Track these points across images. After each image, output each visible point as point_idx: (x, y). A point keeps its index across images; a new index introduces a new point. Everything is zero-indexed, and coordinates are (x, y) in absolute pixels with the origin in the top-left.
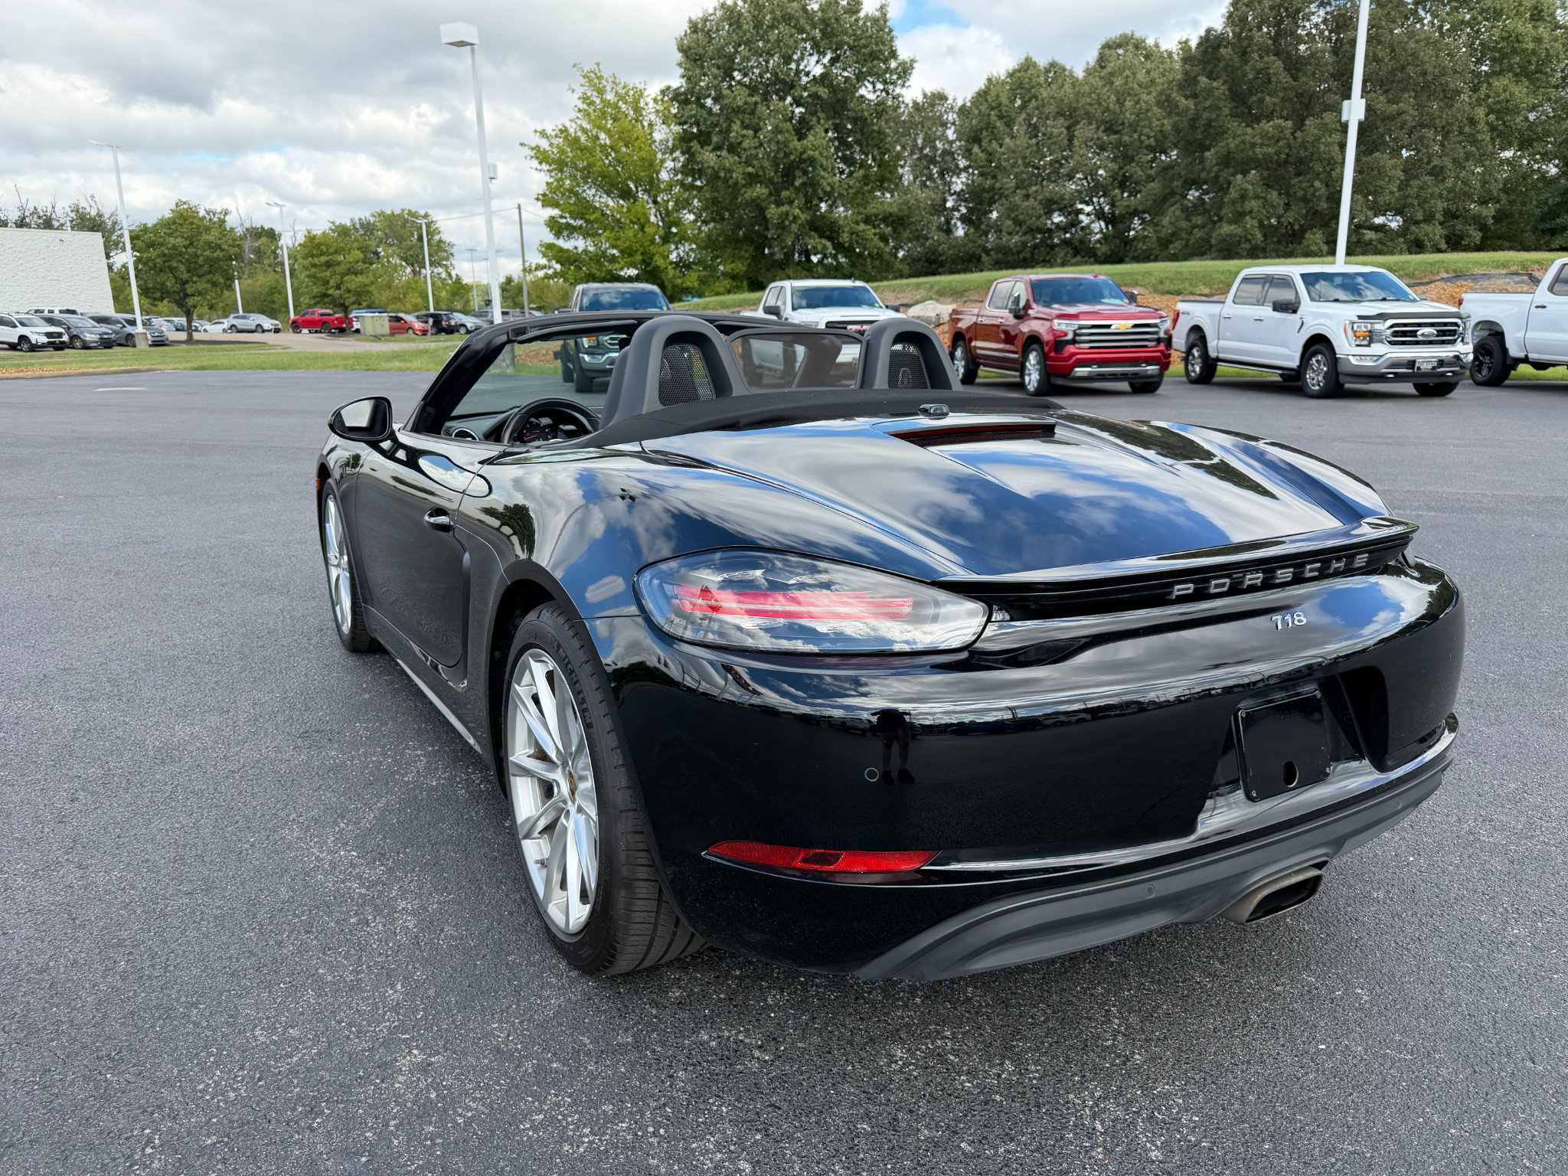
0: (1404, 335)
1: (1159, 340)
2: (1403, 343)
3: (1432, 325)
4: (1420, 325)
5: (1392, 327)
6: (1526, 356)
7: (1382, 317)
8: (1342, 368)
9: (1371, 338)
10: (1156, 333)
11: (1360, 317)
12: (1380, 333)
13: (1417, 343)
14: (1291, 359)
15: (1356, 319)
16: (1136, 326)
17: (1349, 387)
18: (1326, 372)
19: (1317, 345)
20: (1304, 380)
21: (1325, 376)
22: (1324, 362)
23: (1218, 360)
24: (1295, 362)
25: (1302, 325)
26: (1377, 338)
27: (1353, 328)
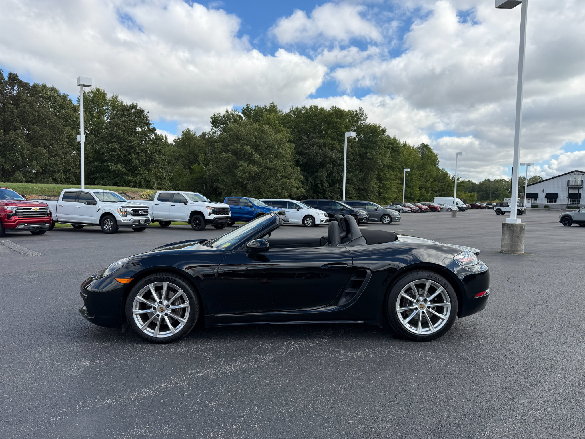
0: (136, 213)
1: (48, 214)
2: (136, 215)
3: (142, 210)
4: (139, 210)
5: (132, 210)
7: (129, 207)
8: (118, 223)
9: (126, 214)
10: (47, 211)
11: (123, 207)
12: (130, 212)
13: (139, 215)
14: (96, 220)
15: (121, 208)
16: (40, 209)
17: (120, 229)
18: (112, 225)
19: (107, 216)
20: (102, 227)
21: (112, 226)
22: (111, 222)
23: (57, 221)
24: (98, 222)
25: (99, 209)
26: (128, 214)
27: (120, 210)
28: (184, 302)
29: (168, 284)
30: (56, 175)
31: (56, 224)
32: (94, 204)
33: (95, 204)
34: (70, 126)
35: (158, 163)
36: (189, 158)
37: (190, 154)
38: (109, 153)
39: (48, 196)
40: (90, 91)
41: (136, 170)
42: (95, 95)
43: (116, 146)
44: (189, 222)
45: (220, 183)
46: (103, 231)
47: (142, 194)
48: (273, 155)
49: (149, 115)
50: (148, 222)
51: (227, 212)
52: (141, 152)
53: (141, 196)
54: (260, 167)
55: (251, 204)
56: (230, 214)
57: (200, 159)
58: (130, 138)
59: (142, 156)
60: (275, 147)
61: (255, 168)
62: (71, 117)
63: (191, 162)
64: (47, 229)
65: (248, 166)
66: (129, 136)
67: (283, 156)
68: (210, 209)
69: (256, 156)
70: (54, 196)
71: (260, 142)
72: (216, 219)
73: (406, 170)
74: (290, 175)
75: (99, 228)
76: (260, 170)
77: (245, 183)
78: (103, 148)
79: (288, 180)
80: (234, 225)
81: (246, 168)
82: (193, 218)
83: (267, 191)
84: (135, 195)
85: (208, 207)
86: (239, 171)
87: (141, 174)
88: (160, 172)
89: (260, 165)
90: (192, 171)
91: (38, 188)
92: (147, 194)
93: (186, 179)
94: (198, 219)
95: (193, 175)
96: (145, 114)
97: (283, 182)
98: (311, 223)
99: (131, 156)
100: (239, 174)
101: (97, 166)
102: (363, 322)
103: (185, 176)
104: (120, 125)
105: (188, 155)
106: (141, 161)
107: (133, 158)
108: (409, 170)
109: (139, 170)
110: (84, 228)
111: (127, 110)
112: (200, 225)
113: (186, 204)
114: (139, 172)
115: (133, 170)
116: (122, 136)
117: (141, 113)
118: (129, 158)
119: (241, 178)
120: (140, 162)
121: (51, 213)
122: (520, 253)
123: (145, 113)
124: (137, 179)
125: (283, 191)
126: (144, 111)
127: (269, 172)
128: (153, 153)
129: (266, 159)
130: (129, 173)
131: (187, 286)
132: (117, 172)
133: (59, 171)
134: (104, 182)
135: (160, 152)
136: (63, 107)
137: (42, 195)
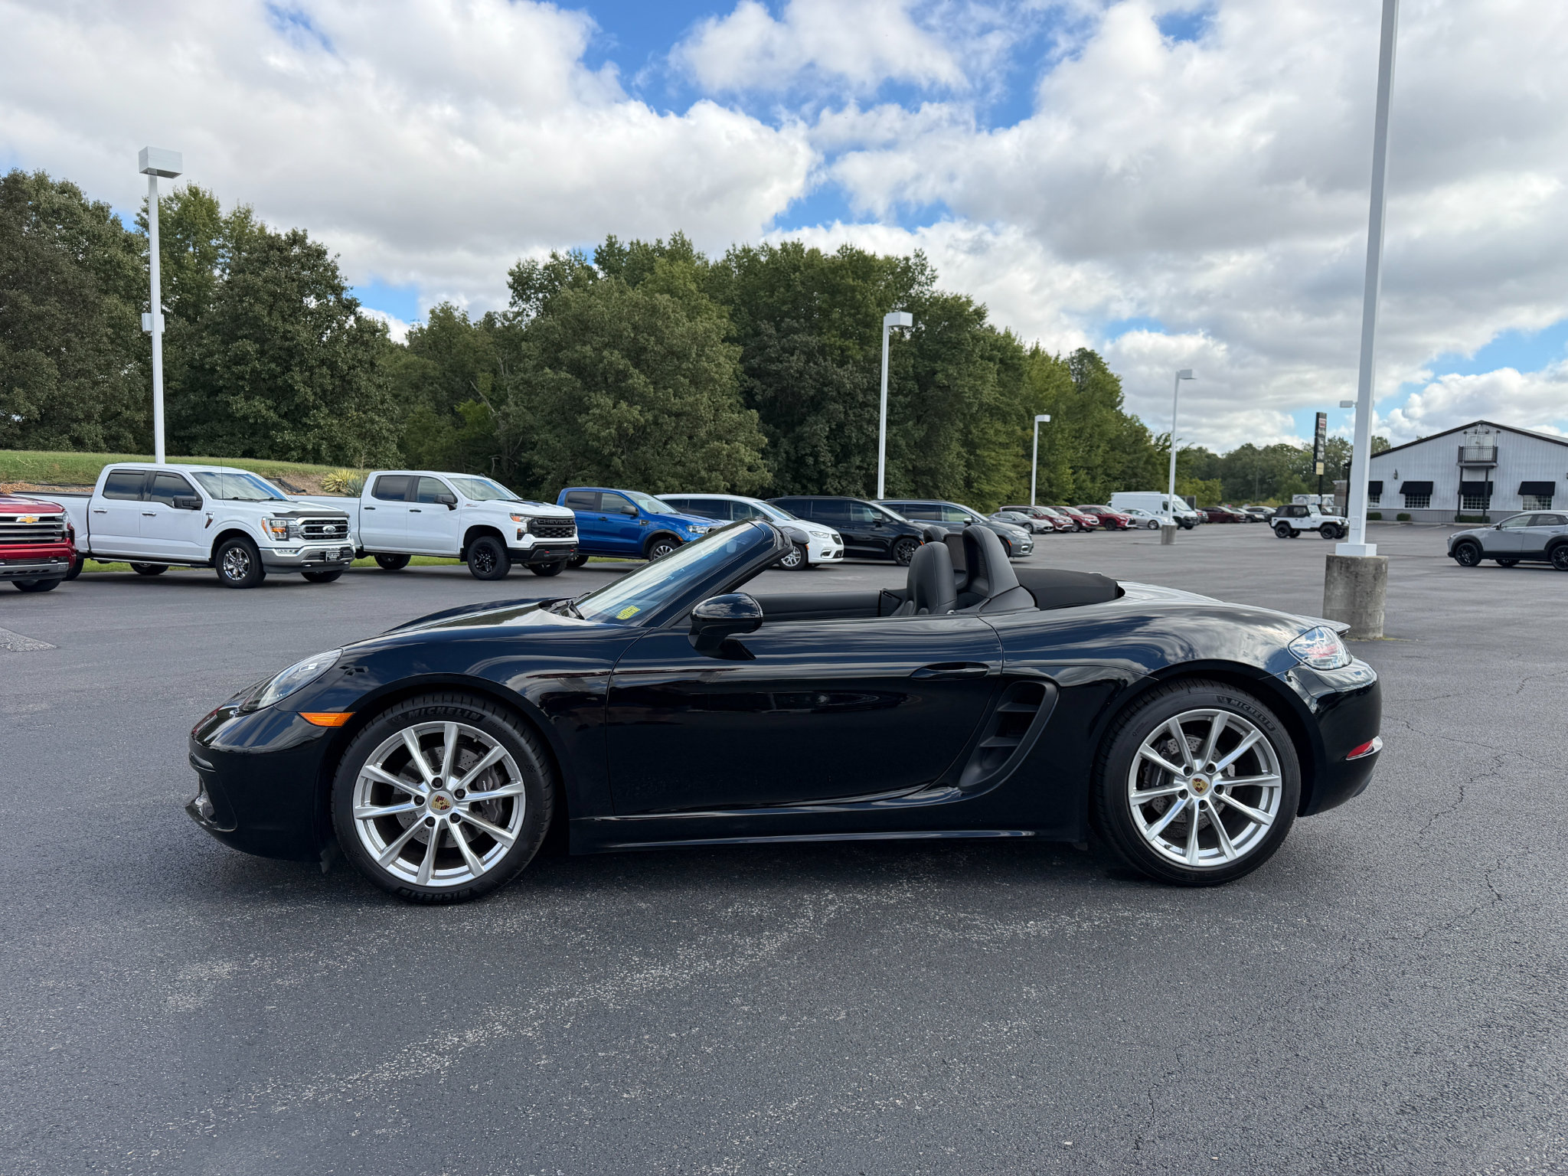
0: (313, 530)
1: (63, 534)
2: (313, 538)
3: (331, 522)
4: (323, 522)
5: (304, 523)
6: (362, 547)
8: (264, 560)
9: (287, 533)
10: (60, 527)
11: (276, 515)
12: (296, 528)
13: (323, 537)
14: (202, 553)
15: (273, 517)
16: (42, 519)
17: (269, 577)
18: (247, 564)
19: (232, 540)
20: (220, 572)
21: (246, 567)
22: (243, 556)
23: (90, 555)
24: (207, 556)
25: (210, 521)
26: (293, 533)
27: (271, 524)
28: (506, 781)
29: (460, 729)
30: (79, 429)
31: (88, 563)
32: (197, 506)
33: (198, 508)
34: (116, 291)
35: (367, 396)
36: (449, 384)
37: (453, 372)
38: (229, 368)
39: (60, 485)
40: (172, 195)
41: (307, 415)
42: (185, 207)
43: (249, 349)
44: (464, 556)
45: (539, 453)
46: (221, 583)
47: (327, 479)
48: (684, 376)
49: (339, 262)
50: (348, 555)
51: (568, 529)
52: (319, 366)
53: (323, 487)
54: (649, 411)
55: (633, 509)
56: (576, 535)
57: (480, 385)
58: (289, 327)
59: (322, 376)
60: (690, 354)
61: (635, 412)
62: (120, 267)
63: (456, 396)
64: (61, 577)
65: (614, 407)
66: (284, 320)
67: (712, 380)
68: (522, 521)
69: (638, 380)
70: (78, 485)
71: (647, 340)
72: (537, 547)
73: (1039, 418)
74: (730, 431)
75: (212, 573)
76: (651, 418)
77: (606, 452)
78: (211, 354)
79: (726, 446)
80: (586, 565)
81: (609, 412)
82: (474, 545)
83: (668, 475)
84: (307, 484)
85: (515, 516)
86: (590, 420)
87: (318, 426)
88: (372, 422)
89: (648, 404)
90: (459, 420)
91: (32, 461)
92: (339, 480)
93: (443, 441)
94: (487, 549)
95: (463, 431)
96: (329, 261)
97: (712, 449)
98: (797, 560)
99: (292, 378)
100: (592, 427)
101: (197, 404)
102: (1030, 833)
103: (439, 432)
104: (258, 291)
105: (448, 374)
106: (318, 390)
107: (297, 382)
108: (1047, 418)
109: (314, 416)
110: (166, 573)
111: (279, 250)
112: (493, 564)
113: (452, 508)
114: (315, 420)
115: (297, 416)
116: (266, 320)
117: (318, 257)
118: (286, 381)
119: (598, 439)
120: (315, 394)
121: (72, 532)
122: (1375, 638)
123: (329, 257)
124: (308, 440)
125: (714, 474)
126: (325, 253)
127: (673, 424)
128: (354, 367)
129: (665, 388)
130: (285, 423)
131: (516, 734)
132: (251, 421)
133: (88, 417)
134: (216, 447)
135: (372, 364)
136: (95, 238)
137: (45, 483)
